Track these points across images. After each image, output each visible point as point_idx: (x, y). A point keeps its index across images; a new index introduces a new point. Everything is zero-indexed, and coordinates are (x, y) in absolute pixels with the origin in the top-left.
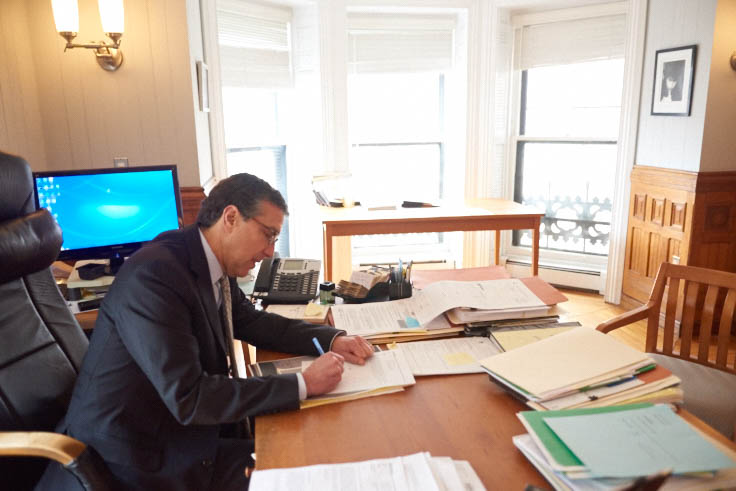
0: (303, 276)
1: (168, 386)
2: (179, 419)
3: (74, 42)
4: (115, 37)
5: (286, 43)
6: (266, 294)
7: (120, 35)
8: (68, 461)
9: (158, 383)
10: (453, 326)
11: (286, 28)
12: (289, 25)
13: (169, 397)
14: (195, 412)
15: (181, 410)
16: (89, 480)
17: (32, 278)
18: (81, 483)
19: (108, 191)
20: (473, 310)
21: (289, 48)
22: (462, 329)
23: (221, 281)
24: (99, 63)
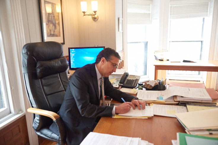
0: (134, 80)
1: (79, 105)
2: (81, 114)
3: (85, 14)
4: (95, 12)
5: (149, 10)
6: (122, 84)
7: (96, 11)
8: (54, 120)
9: (78, 104)
10: (175, 101)
11: (150, 6)
12: (151, 5)
13: (79, 107)
14: (85, 113)
15: (82, 112)
16: (59, 125)
17: (61, 74)
18: (57, 126)
19: (87, 53)
20: (182, 97)
21: (151, 12)
22: (177, 103)
23: (101, 78)
24: (92, 19)
